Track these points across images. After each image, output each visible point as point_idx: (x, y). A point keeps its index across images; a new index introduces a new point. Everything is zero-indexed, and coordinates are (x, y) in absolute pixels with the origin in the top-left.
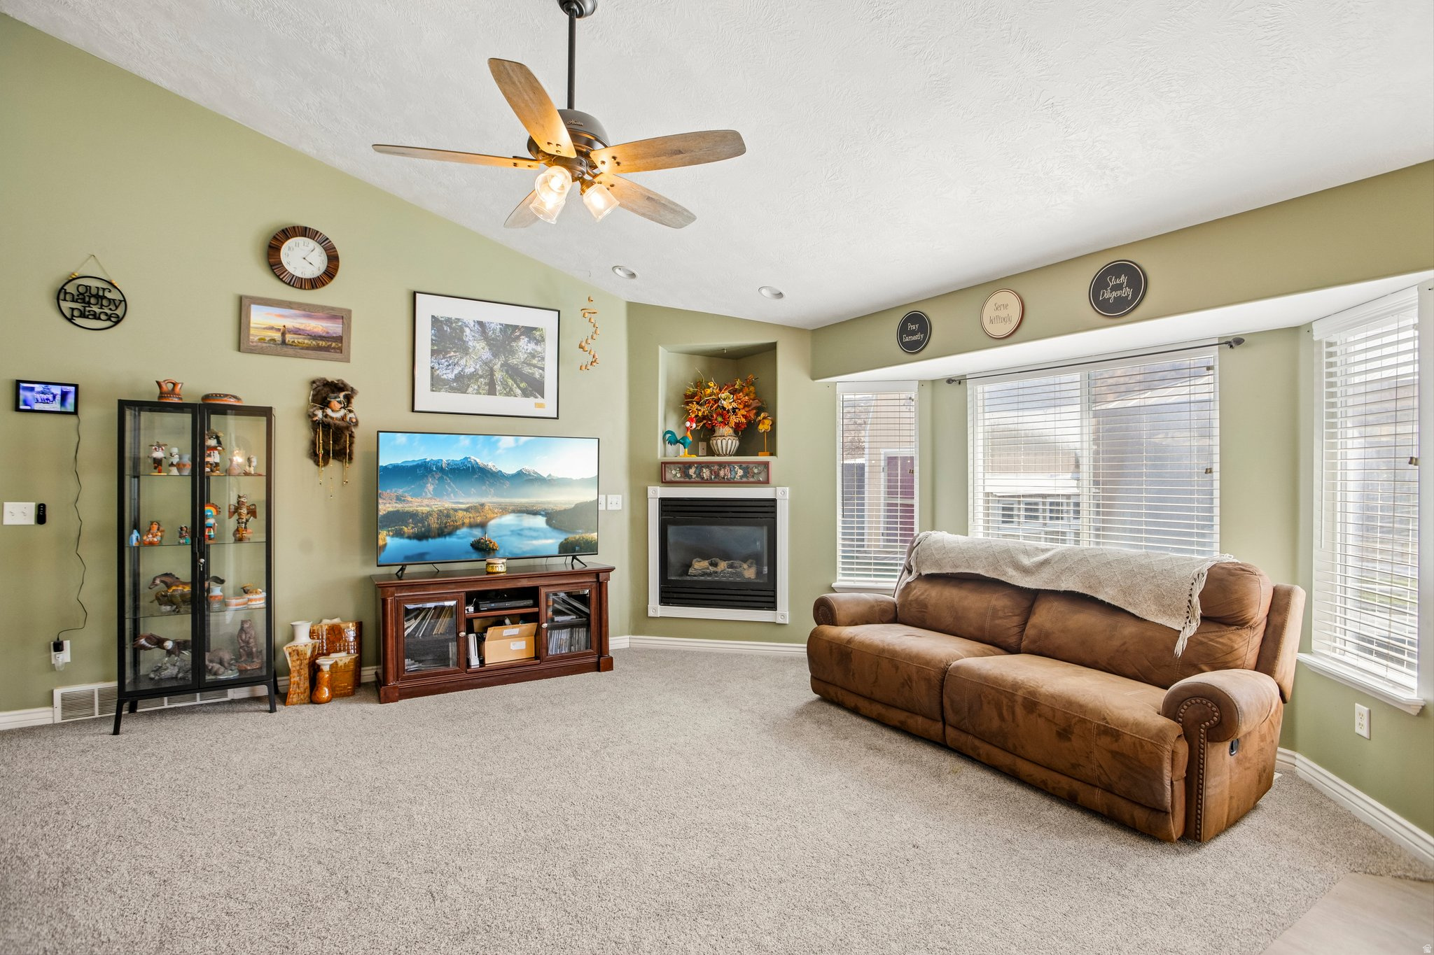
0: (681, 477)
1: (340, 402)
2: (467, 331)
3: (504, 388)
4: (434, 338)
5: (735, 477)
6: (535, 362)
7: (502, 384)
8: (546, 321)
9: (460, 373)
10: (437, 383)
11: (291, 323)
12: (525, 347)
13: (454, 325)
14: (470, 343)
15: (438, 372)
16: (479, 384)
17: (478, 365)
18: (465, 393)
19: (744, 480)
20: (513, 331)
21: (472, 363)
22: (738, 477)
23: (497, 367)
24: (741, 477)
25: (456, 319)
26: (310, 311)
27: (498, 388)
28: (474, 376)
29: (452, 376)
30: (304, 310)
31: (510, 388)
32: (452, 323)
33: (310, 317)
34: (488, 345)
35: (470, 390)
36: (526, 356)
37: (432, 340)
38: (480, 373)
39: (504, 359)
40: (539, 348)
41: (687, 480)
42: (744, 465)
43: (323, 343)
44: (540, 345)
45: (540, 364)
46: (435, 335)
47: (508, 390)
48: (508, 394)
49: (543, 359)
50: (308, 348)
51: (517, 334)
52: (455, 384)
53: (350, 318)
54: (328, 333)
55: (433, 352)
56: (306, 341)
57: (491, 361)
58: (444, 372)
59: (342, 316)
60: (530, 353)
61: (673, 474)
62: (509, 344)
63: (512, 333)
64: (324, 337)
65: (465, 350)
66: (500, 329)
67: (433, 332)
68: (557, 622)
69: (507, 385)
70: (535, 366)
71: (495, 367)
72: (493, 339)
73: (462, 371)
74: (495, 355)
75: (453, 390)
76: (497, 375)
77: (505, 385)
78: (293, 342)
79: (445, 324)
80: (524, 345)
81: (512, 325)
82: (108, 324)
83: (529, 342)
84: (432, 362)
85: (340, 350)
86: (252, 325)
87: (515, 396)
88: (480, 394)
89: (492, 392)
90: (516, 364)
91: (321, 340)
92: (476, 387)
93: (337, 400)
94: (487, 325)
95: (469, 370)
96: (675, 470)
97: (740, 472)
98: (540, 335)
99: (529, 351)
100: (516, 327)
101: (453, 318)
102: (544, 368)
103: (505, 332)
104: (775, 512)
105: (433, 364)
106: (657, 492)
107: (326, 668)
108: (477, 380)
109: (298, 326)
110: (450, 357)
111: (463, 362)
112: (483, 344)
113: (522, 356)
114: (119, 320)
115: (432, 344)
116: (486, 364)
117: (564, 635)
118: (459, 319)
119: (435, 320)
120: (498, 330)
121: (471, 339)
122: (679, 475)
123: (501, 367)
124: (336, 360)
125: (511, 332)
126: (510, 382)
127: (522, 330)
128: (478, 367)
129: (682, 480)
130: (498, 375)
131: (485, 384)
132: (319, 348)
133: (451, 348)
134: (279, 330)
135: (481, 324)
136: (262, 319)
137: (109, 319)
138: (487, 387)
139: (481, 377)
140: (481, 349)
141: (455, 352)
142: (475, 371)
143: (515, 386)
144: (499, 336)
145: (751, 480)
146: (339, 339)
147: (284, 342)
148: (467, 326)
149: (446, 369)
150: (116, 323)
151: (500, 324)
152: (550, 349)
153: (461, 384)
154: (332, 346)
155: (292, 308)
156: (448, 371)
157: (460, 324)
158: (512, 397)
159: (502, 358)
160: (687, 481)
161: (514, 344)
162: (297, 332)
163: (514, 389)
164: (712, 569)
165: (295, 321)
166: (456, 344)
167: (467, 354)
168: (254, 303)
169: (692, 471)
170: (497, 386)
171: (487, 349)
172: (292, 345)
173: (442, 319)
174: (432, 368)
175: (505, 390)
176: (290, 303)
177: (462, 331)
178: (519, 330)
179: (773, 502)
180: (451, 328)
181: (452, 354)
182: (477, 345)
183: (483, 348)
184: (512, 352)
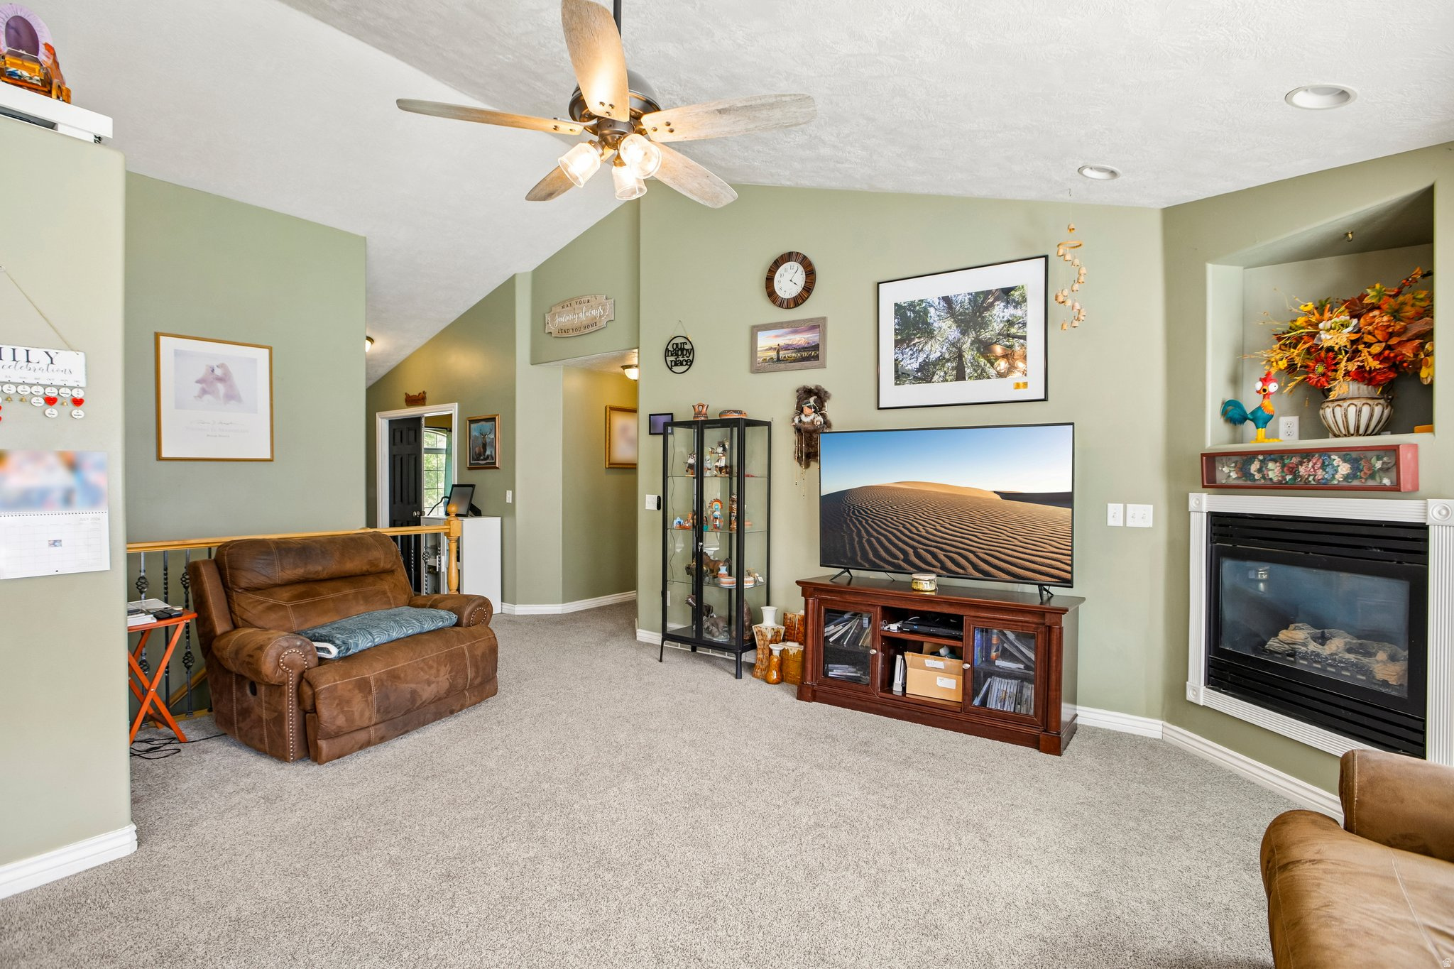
0: (1238, 478)
1: (810, 407)
2: (932, 310)
3: (974, 369)
4: (897, 327)
5: (1333, 477)
6: (1013, 330)
7: (972, 365)
8: (1028, 276)
9: (924, 360)
10: (901, 376)
11: (782, 341)
12: (1001, 315)
13: (918, 308)
14: (935, 325)
15: (902, 363)
16: (945, 369)
17: (945, 348)
18: (930, 382)
19: (1356, 483)
20: (986, 298)
21: (937, 347)
22: (1339, 477)
23: (966, 346)
24: (1346, 478)
25: (920, 301)
26: (795, 327)
27: (968, 371)
28: (941, 360)
29: (916, 365)
30: (791, 327)
31: (983, 369)
32: (915, 307)
33: (795, 332)
34: (955, 322)
35: (936, 378)
36: (1002, 325)
37: (895, 329)
38: (947, 356)
39: (974, 335)
40: (1019, 312)
41: (1249, 483)
42: (1354, 454)
43: (805, 354)
44: (1021, 307)
45: (1020, 333)
46: (898, 324)
47: (979, 372)
48: (979, 377)
49: (1024, 324)
50: (796, 360)
51: (990, 300)
52: (919, 374)
53: (825, 326)
54: (808, 343)
55: (897, 343)
56: (793, 355)
57: (959, 340)
58: (909, 362)
59: (817, 325)
60: (1008, 321)
61: (1227, 472)
62: (980, 316)
63: (983, 302)
64: (806, 348)
65: (929, 333)
66: (970, 299)
67: (896, 320)
68: (998, 667)
69: (979, 366)
70: (1014, 337)
71: (964, 346)
72: (961, 314)
73: (927, 358)
74: (964, 333)
75: (918, 380)
76: (966, 356)
77: (976, 366)
78: (785, 357)
79: (909, 310)
80: (1000, 313)
81: (983, 292)
82: (687, 367)
83: (1006, 307)
84: (896, 353)
85: (816, 358)
86: (759, 349)
87: (989, 378)
88: (947, 381)
89: (960, 376)
90: (989, 339)
91: (804, 351)
92: (942, 374)
93: (807, 405)
94: (954, 299)
95: (934, 356)
96: (1228, 466)
97: (1344, 469)
98: (1021, 295)
99: (1005, 319)
100: (989, 292)
101: (917, 301)
102: (1025, 336)
103: (976, 301)
104: (1424, 553)
105: (896, 356)
106: (1204, 503)
107: (776, 653)
108: (943, 366)
109: (788, 342)
110: (914, 345)
111: (927, 348)
112: (949, 322)
113: (997, 326)
114: (690, 363)
115: (896, 334)
116: (953, 345)
117: (1009, 687)
118: (922, 301)
119: (898, 308)
120: (967, 301)
121: (936, 319)
122: (1234, 475)
123: (971, 344)
124: (815, 367)
125: (981, 302)
126: (982, 361)
127: (997, 294)
128: (944, 350)
129: (1241, 482)
130: (968, 356)
131: (953, 369)
132: (803, 359)
133: (915, 335)
134: (775, 349)
135: (947, 300)
136: (767, 341)
137: (687, 364)
138: (955, 372)
139: (948, 360)
140: (946, 329)
141: (919, 338)
142: (941, 356)
143: (988, 365)
144: (967, 309)
145: (1371, 483)
146: (816, 347)
147: (779, 360)
148: (931, 306)
149: (910, 359)
150: (690, 366)
151: (969, 294)
152: (1033, 312)
153: (925, 374)
154: (810, 355)
155: (783, 328)
156: (912, 361)
157: (924, 305)
158: (985, 380)
159: (973, 334)
160: (1248, 486)
161: (986, 314)
162: (787, 348)
163: (987, 369)
164: (1313, 646)
165: (786, 338)
166: (919, 329)
167: (932, 337)
168: (760, 330)
169: (1254, 467)
170: (966, 369)
171: (954, 327)
172: (785, 360)
173: (906, 305)
174: (896, 360)
175: (976, 372)
176: (782, 323)
177: (926, 312)
178: (993, 294)
179: (1419, 532)
180: (914, 312)
181: (917, 340)
182: (943, 324)
183: (950, 327)
184: (984, 325)
